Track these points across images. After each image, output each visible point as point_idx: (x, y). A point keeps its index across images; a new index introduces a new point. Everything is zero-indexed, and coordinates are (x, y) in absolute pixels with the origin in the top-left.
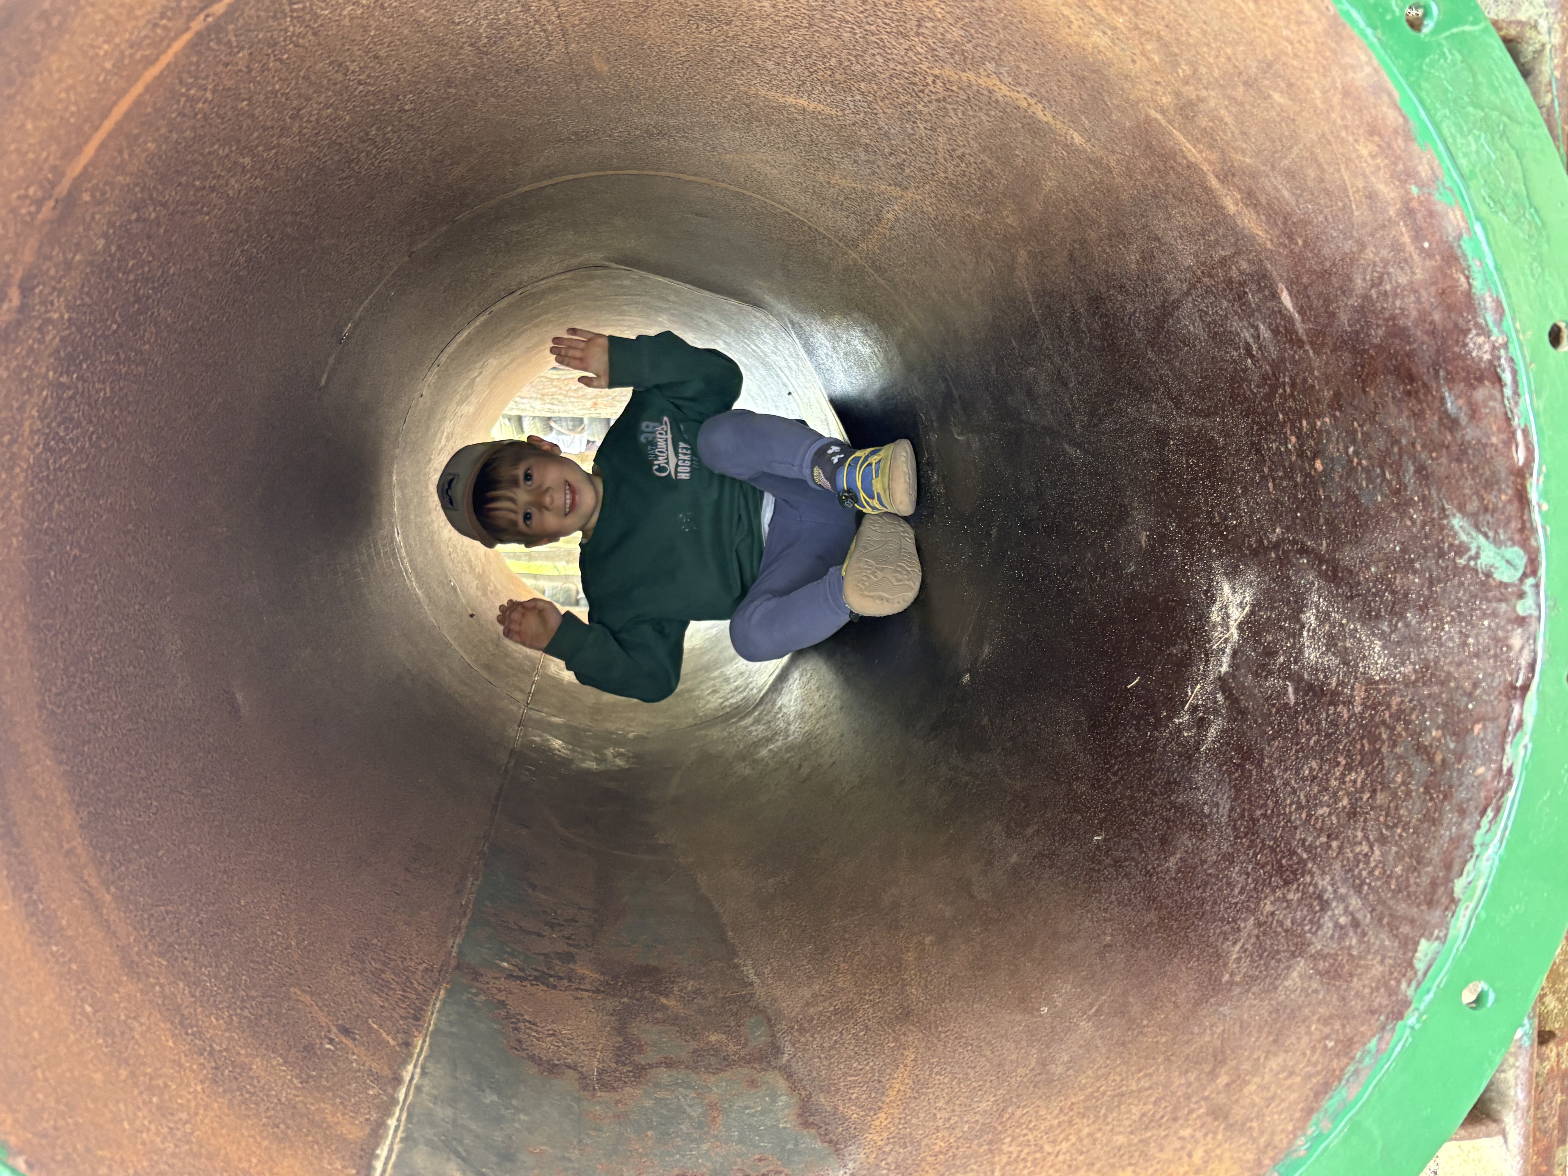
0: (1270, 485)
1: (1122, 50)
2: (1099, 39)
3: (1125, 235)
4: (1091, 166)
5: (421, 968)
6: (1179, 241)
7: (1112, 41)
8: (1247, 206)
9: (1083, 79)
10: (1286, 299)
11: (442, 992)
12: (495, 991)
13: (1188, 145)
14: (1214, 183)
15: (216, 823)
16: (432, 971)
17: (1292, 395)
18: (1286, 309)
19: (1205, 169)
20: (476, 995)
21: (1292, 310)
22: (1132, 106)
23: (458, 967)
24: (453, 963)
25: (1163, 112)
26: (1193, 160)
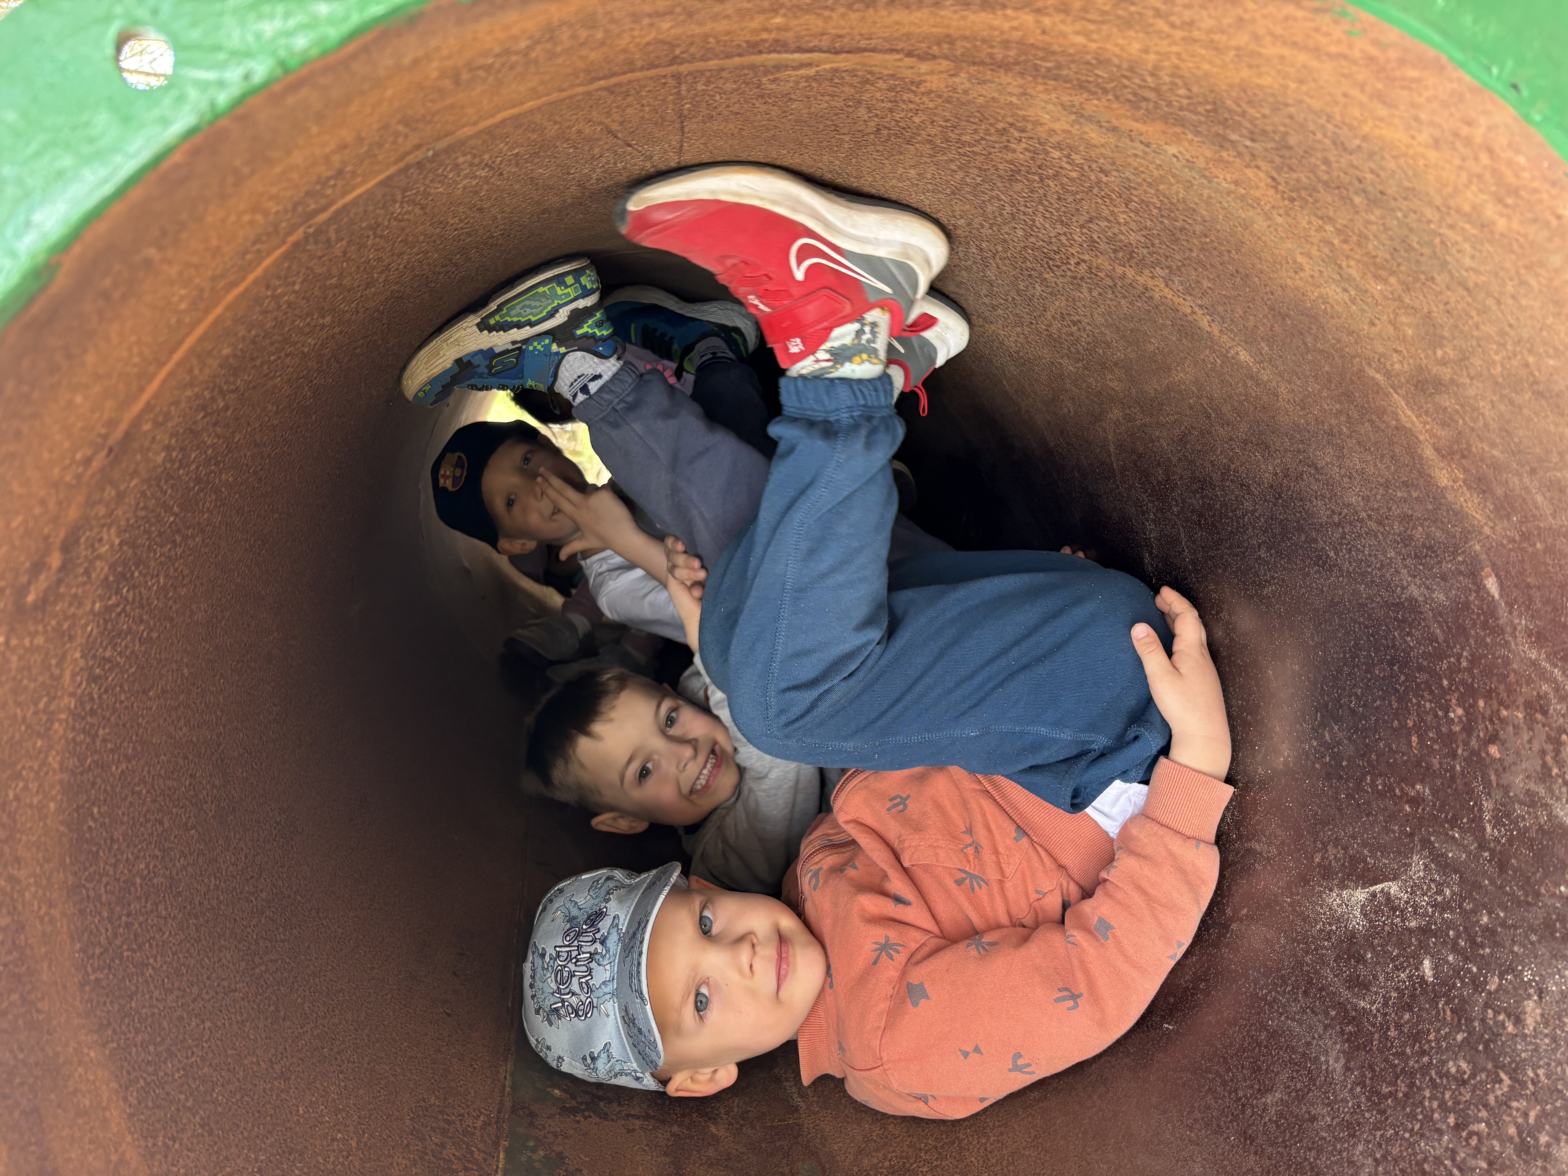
0: (1414, 739)
1: (1362, 310)
2: (1334, 292)
3: (1268, 447)
4: (1250, 383)
5: (479, 1124)
6: (1346, 480)
7: (1353, 301)
8: (1470, 488)
9: (1284, 317)
10: (1492, 585)
11: (502, 1155)
12: (551, 1138)
13: (1409, 413)
14: (1429, 452)
15: (272, 1008)
16: (489, 1125)
17: (1469, 670)
18: (1488, 593)
19: (1421, 438)
20: (534, 1150)
21: (1497, 596)
22: (1343, 357)
23: (514, 1111)
24: (508, 1103)
25: (1388, 375)
26: (1408, 425)
